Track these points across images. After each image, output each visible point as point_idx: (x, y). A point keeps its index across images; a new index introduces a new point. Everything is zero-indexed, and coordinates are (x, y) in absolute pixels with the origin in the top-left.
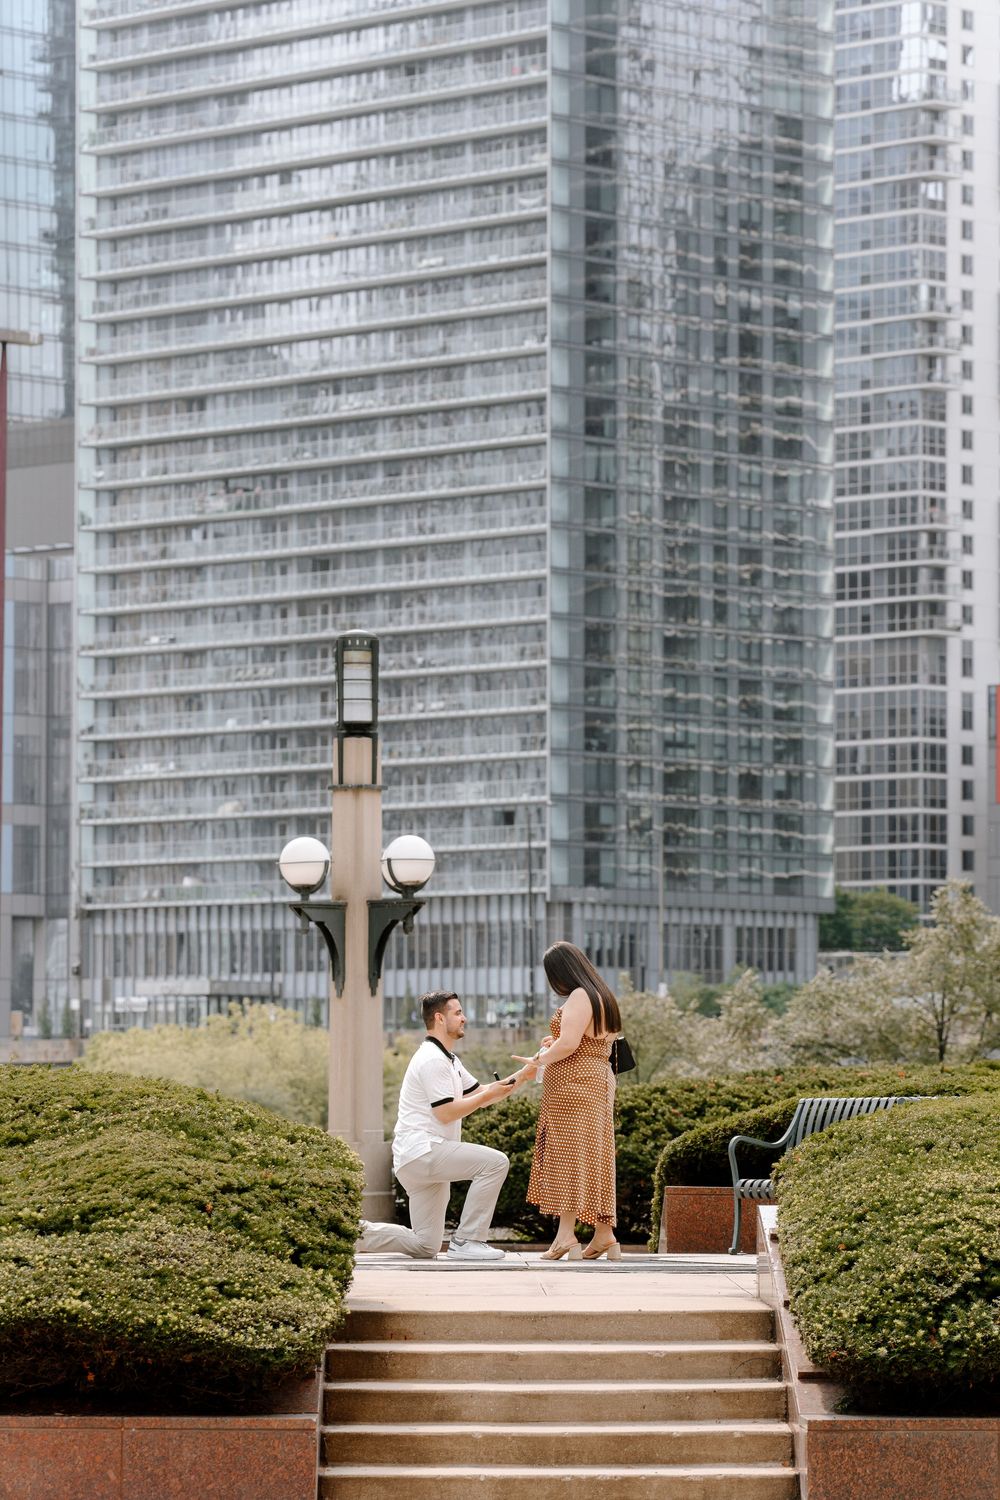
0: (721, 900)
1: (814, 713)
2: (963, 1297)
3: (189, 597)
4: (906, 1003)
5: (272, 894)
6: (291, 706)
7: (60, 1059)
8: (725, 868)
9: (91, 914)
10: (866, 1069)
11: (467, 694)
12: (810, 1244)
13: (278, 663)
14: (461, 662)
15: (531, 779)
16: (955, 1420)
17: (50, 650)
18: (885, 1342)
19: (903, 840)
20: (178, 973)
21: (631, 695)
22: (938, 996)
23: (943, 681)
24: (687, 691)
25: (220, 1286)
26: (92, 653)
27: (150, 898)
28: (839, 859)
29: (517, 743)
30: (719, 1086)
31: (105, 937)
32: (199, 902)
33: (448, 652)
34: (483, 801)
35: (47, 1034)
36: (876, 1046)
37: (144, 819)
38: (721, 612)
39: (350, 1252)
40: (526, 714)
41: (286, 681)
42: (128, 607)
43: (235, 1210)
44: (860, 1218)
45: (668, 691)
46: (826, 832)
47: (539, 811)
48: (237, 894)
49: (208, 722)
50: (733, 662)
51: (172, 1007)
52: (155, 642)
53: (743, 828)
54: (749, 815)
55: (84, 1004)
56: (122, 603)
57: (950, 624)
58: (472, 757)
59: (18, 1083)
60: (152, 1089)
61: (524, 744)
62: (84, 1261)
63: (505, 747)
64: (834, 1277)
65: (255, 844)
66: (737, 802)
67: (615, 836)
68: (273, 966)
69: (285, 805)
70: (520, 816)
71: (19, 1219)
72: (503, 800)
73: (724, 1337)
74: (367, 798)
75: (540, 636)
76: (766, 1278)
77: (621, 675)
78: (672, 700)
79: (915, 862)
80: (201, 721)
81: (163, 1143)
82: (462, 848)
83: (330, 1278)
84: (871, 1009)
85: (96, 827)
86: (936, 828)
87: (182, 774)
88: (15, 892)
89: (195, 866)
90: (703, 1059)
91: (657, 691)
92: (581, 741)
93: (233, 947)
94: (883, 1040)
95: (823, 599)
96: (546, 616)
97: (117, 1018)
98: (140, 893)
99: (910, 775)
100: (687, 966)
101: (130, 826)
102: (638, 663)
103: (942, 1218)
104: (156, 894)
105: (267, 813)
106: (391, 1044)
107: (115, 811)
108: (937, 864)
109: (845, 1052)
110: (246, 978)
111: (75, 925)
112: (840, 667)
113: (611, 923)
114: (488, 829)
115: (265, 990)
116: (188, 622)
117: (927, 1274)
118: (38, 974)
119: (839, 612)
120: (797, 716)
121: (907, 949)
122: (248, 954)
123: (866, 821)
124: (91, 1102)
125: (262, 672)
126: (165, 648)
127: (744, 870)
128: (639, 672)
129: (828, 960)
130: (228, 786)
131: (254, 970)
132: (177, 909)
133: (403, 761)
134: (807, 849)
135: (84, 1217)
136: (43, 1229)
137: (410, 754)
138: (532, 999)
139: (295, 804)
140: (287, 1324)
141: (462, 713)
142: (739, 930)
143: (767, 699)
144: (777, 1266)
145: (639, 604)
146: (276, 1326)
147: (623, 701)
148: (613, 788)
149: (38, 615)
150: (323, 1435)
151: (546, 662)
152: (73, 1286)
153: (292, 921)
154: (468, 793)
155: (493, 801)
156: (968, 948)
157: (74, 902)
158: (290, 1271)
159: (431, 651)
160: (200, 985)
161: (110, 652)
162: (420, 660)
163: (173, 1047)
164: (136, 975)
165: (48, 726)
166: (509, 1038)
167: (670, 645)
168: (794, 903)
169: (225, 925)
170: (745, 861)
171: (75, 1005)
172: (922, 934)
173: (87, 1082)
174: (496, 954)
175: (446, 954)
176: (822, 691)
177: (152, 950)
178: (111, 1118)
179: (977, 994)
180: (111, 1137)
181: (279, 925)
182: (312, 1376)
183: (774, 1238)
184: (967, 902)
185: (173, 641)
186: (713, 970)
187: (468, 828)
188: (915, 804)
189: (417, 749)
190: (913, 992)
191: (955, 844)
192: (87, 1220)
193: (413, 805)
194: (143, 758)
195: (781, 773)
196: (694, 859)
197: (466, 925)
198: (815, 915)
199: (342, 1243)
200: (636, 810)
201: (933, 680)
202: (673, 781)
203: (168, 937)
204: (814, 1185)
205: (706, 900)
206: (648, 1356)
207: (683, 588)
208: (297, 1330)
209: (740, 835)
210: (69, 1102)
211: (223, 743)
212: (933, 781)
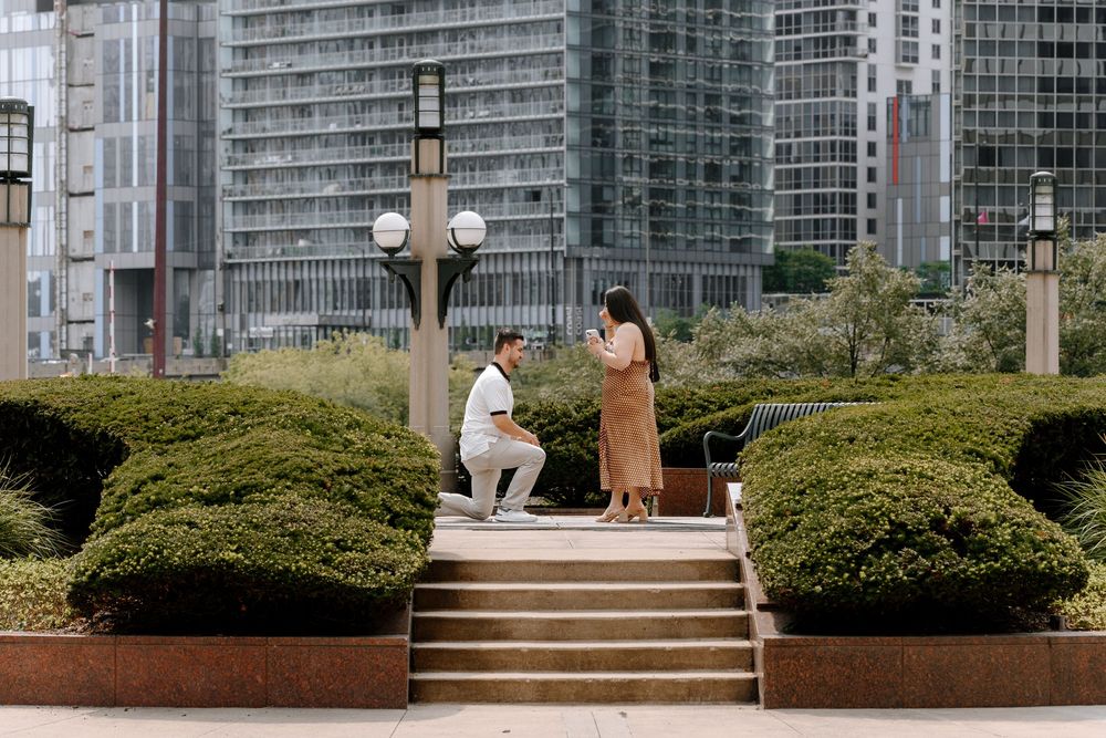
0: (691, 256)
1: (760, 119)
2: (877, 550)
3: (302, 33)
4: (829, 332)
5: (363, 252)
6: (377, 114)
7: (209, 372)
8: (694, 232)
9: (231, 266)
10: (798, 380)
11: (506, 105)
12: (765, 511)
13: (367, 82)
14: (501, 81)
15: (553, 168)
16: (871, 639)
17: (200, 72)
18: (819, 582)
19: (825, 211)
20: (295, 310)
21: (625, 105)
22: (851, 326)
23: (854, 94)
24: (667, 103)
25: (337, 543)
26: (230, 74)
27: (274, 254)
28: (777, 225)
29: (542, 141)
30: (693, 394)
31: (241, 283)
32: (310, 258)
33: (492, 74)
34: (517, 184)
35: (199, 354)
36: (805, 363)
37: (269, 197)
38: (691, 44)
39: (431, 518)
40: (548, 120)
41: (373, 96)
42: (256, 41)
43: (347, 487)
44: (802, 493)
45: (653, 102)
46: (768, 206)
47: (558, 191)
48: (338, 251)
49: (315, 125)
50: (700, 81)
51: (291, 335)
52: (277, 67)
53: (707, 203)
54: (712, 194)
55: (227, 332)
56: (252, 38)
57: (860, 53)
58: (510, 151)
59: (187, 395)
60: (286, 399)
61: (547, 142)
62: (238, 524)
63: (534, 144)
64: (783, 535)
65: (351, 215)
66: (704, 184)
67: (614, 208)
68: (364, 304)
69: (373, 187)
70: (545, 194)
71: (190, 494)
72: (532, 183)
73: (702, 578)
74: (436, 183)
75: (559, 62)
76: (732, 535)
77: (619, 90)
78: (655, 109)
79: (833, 228)
80: (311, 125)
81: (294, 439)
82: (502, 218)
83: (416, 536)
84: (802, 336)
85: (234, 202)
86: (849, 202)
87: (297, 164)
88: (175, 251)
89: (307, 231)
90: (679, 373)
91: (644, 103)
92: (589, 139)
93: (335, 291)
94: (811, 358)
95: (767, 35)
96: (563, 48)
97: (251, 342)
98: (267, 251)
99: (829, 164)
100: (667, 305)
101: (259, 201)
102: (632, 82)
103: (862, 492)
104: (278, 252)
105: (359, 192)
106: (451, 362)
107: (248, 190)
108: (849, 229)
109: (783, 367)
110: (345, 313)
111: (220, 274)
112: (779, 85)
113: (610, 272)
114: (521, 204)
115: (359, 322)
116: (301, 52)
117: (851, 533)
118: (193, 310)
119: (778, 43)
120: (748, 121)
121: (829, 291)
122: (346, 296)
123: (798, 197)
124: (241, 409)
125: (355, 89)
126: (283, 71)
127: (708, 233)
128: (632, 89)
129: (769, 299)
130: (331, 172)
131: (351, 308)
132: (294, 262)
133: (459, 154)
134: (754, 218)
135: (237, 492)
136: (208, 501)
137: (464, 150)
138: (553, 328)
139: (380, 186)
140: (386, 570)
141: (502, 119)
142: (705, 277)
143: (726, 108)
144: (740, 526)
145: (632, 39)
146: (378, 571)
147: (620, 110)
148: (613, 173)
149: (191, 46)
150: (412, 650)
151: (563, 81)
152: (230, 543)
153: (379, 272)
154: (507, 178)
155: (525, 184)
156: (873, 291)
157: (219, 257)
158: (386, 531)
159: (479, 74)
160: (312, 318)
161: (244, 74)
162: (471, 80)
163: (293, 364)
164: (264, 311)
165: (198, 128)
166: (537, 356)
167: (655, 69)
168: (745, 258)
169: (329, 274)
170: (709, 227)
171: (220, 332)
172: (839, 281)
173: (238, 394)
174: (527, 295)
175: (490, 296)
176: (765, 102)
177: (276, 293)
178: (256, 420)
179: (878, 324)
180: (256, 434)
181: (369, 274)
182: (404, 607)
183: (739, 507)
184: (873, 257)
185: (289, 65)
186: (686, 308)
187: (506, 203)
188: (833, 185)
189: (469, 146)
190: (832, 323)
191: (862, 213)
192: (240, 495)
193: (466, 187)
194: (268, 152)
195: (736, 162)
196: (672, 226)
197: (505, 274)
198: (760, 266)
199: (425, 511)
200: (629, 190)
201: (847, 94)
202: (656, 169)
203: (288, 283)
204: (768, 469)
205: (681, 256)
206: (648, 592)
207: (664, 26)
208: (393, 574)
209: (705, 208)
210: (225, 408)
211: (327, 141)
212: (847, 168)
